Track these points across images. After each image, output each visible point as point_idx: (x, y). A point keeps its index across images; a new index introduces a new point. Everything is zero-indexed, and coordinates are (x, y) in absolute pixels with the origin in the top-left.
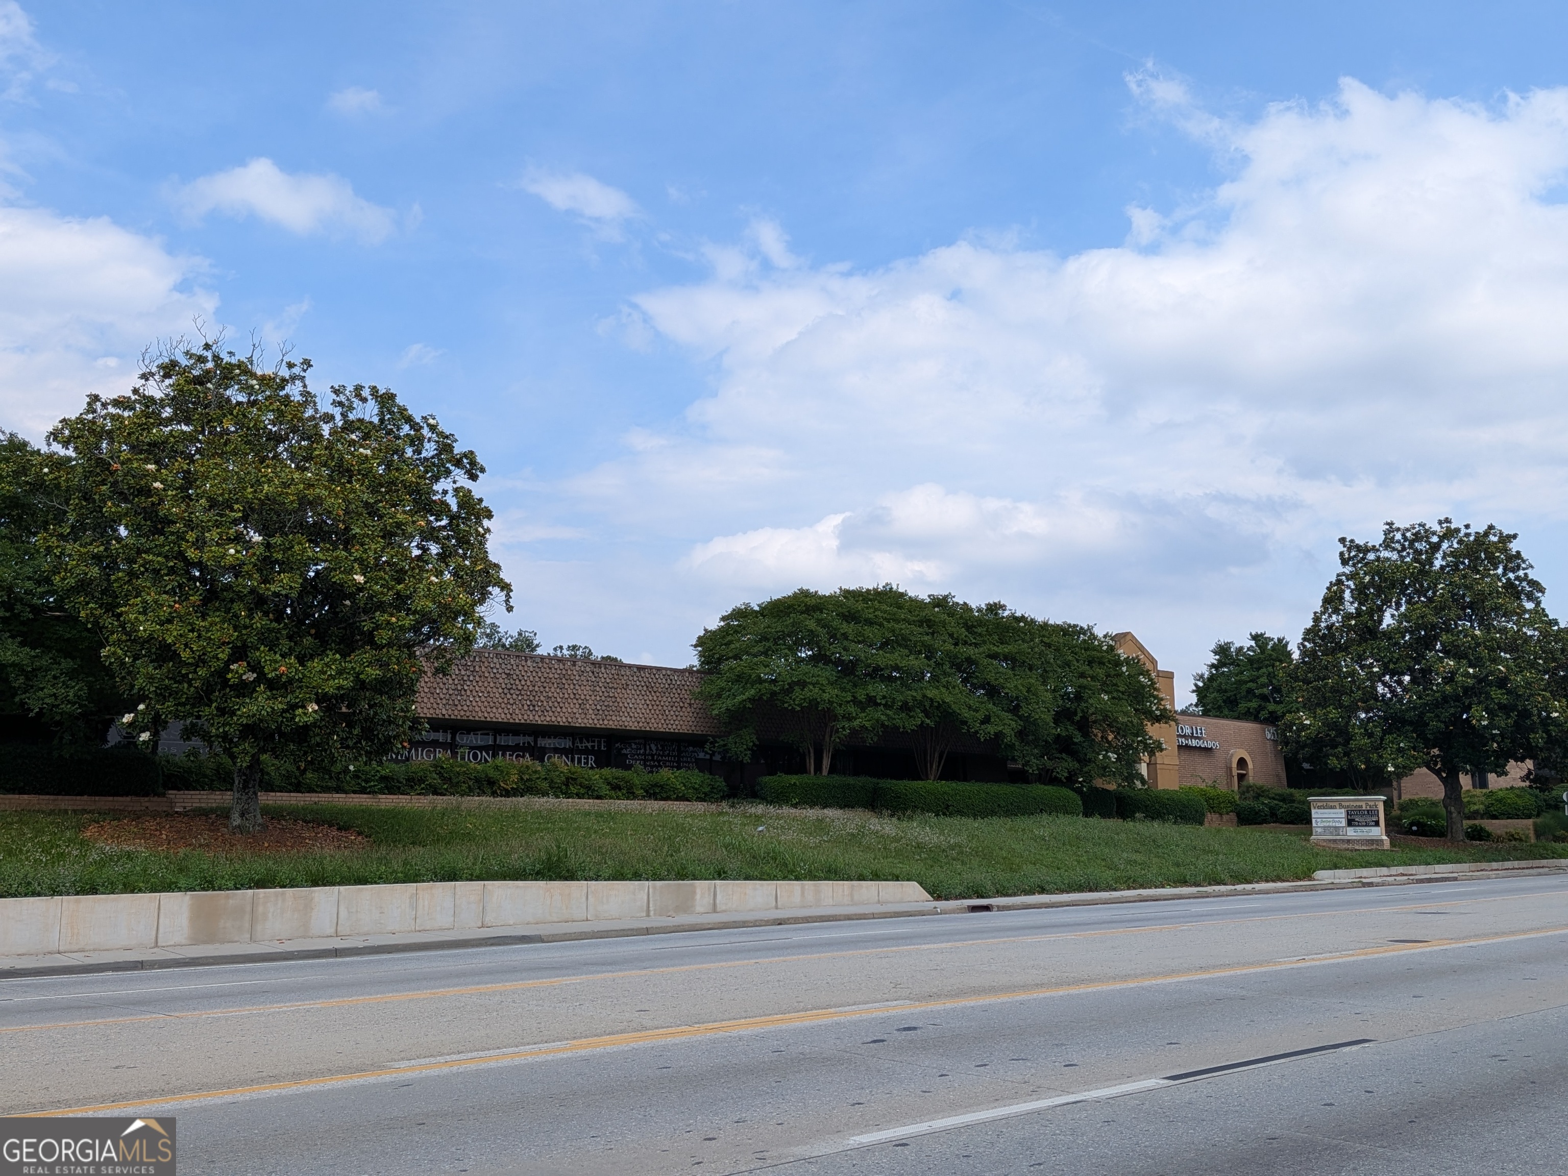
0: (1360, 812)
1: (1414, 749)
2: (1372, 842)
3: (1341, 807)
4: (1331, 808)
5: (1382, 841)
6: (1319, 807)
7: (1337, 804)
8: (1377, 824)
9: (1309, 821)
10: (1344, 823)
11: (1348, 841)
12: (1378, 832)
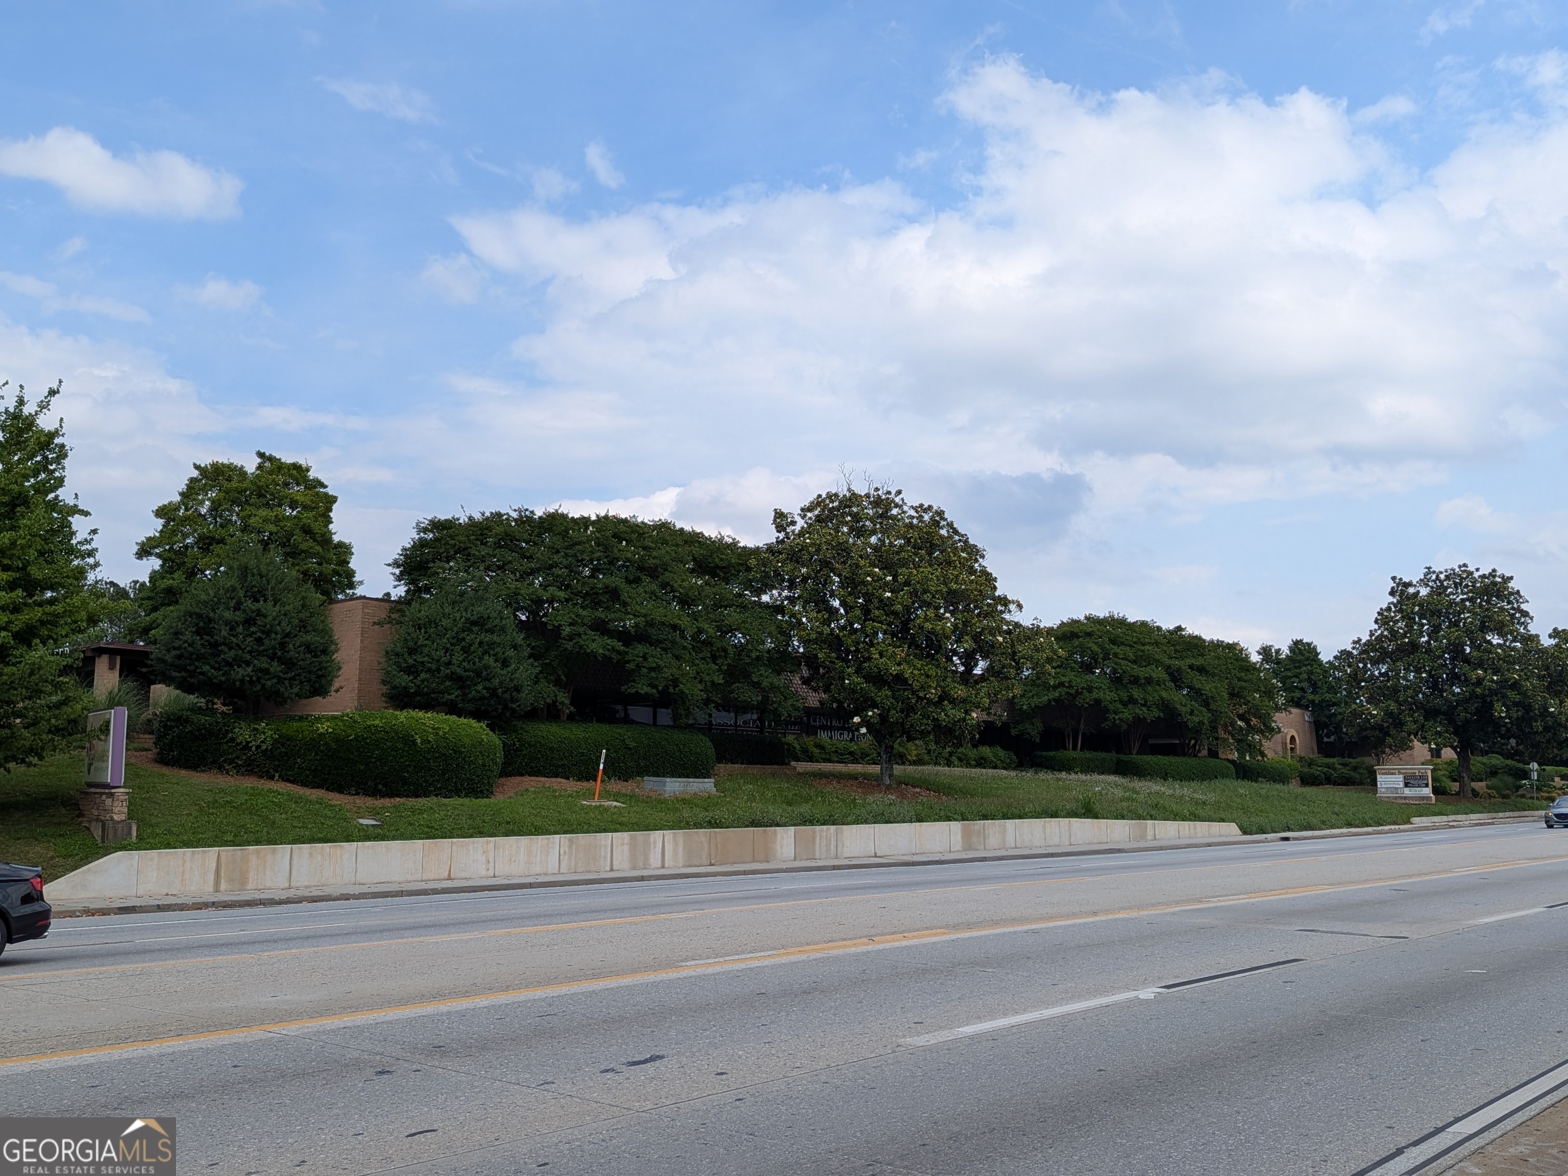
0: (1413, 777)
1: (1447, 731)
2: (1423, 798)
3: (1400, 773)
4: (1392, 774)
5: (1431, 797)
6: (1383, 774)
7: (1397, 771)
8: (1427, 785)
9: (1374, 783)
10: (1402, 785)
11: (1405, 798)
12: (1427, 791)
